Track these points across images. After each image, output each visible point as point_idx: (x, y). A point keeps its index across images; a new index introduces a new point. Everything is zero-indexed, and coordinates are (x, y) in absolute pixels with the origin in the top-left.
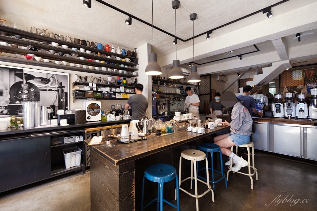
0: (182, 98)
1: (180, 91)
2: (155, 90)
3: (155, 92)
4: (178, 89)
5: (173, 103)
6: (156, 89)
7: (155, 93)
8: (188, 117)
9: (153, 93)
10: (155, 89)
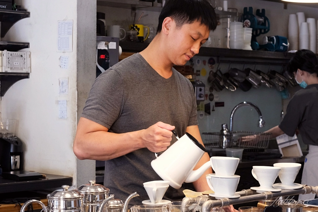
0: (258, 73)
1: (248, 34)
2: (116, 31)
3: (113, 40)
4: (240, 24)
5: (211, 98)
6: (122, 24)
7: (113, 45)
8: (278, 181)
9: (102, 46)
10: (116, 23)
